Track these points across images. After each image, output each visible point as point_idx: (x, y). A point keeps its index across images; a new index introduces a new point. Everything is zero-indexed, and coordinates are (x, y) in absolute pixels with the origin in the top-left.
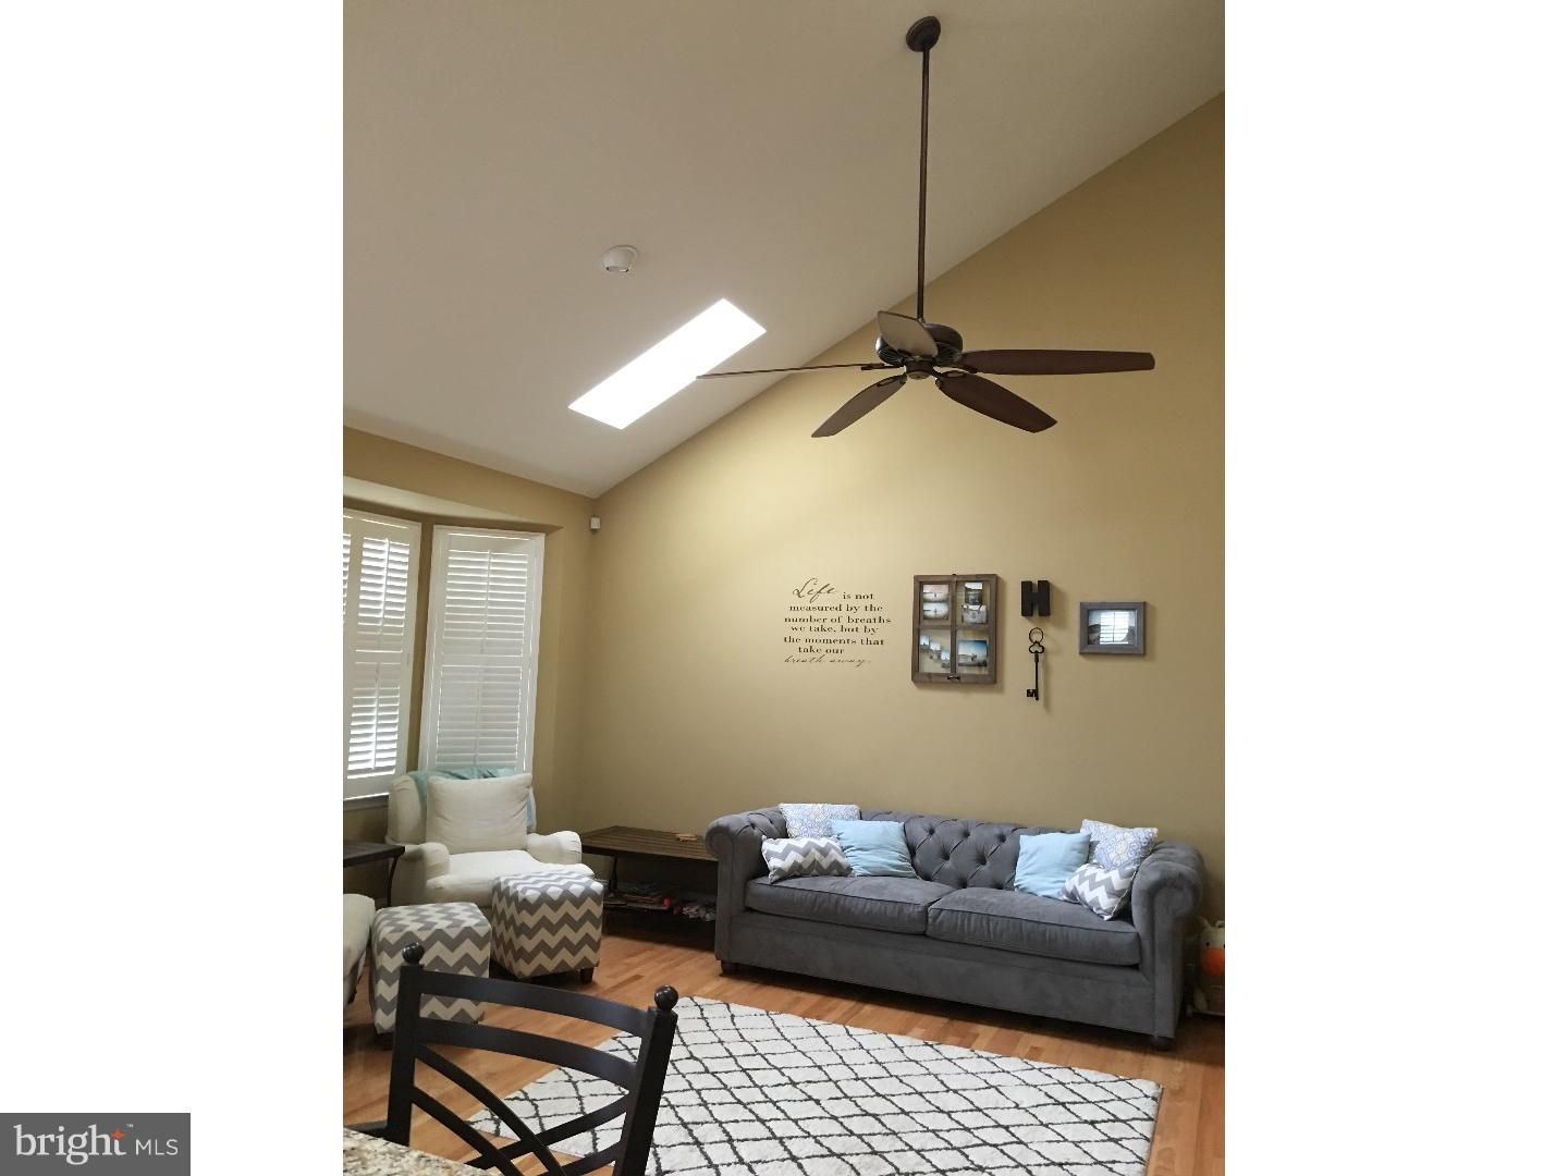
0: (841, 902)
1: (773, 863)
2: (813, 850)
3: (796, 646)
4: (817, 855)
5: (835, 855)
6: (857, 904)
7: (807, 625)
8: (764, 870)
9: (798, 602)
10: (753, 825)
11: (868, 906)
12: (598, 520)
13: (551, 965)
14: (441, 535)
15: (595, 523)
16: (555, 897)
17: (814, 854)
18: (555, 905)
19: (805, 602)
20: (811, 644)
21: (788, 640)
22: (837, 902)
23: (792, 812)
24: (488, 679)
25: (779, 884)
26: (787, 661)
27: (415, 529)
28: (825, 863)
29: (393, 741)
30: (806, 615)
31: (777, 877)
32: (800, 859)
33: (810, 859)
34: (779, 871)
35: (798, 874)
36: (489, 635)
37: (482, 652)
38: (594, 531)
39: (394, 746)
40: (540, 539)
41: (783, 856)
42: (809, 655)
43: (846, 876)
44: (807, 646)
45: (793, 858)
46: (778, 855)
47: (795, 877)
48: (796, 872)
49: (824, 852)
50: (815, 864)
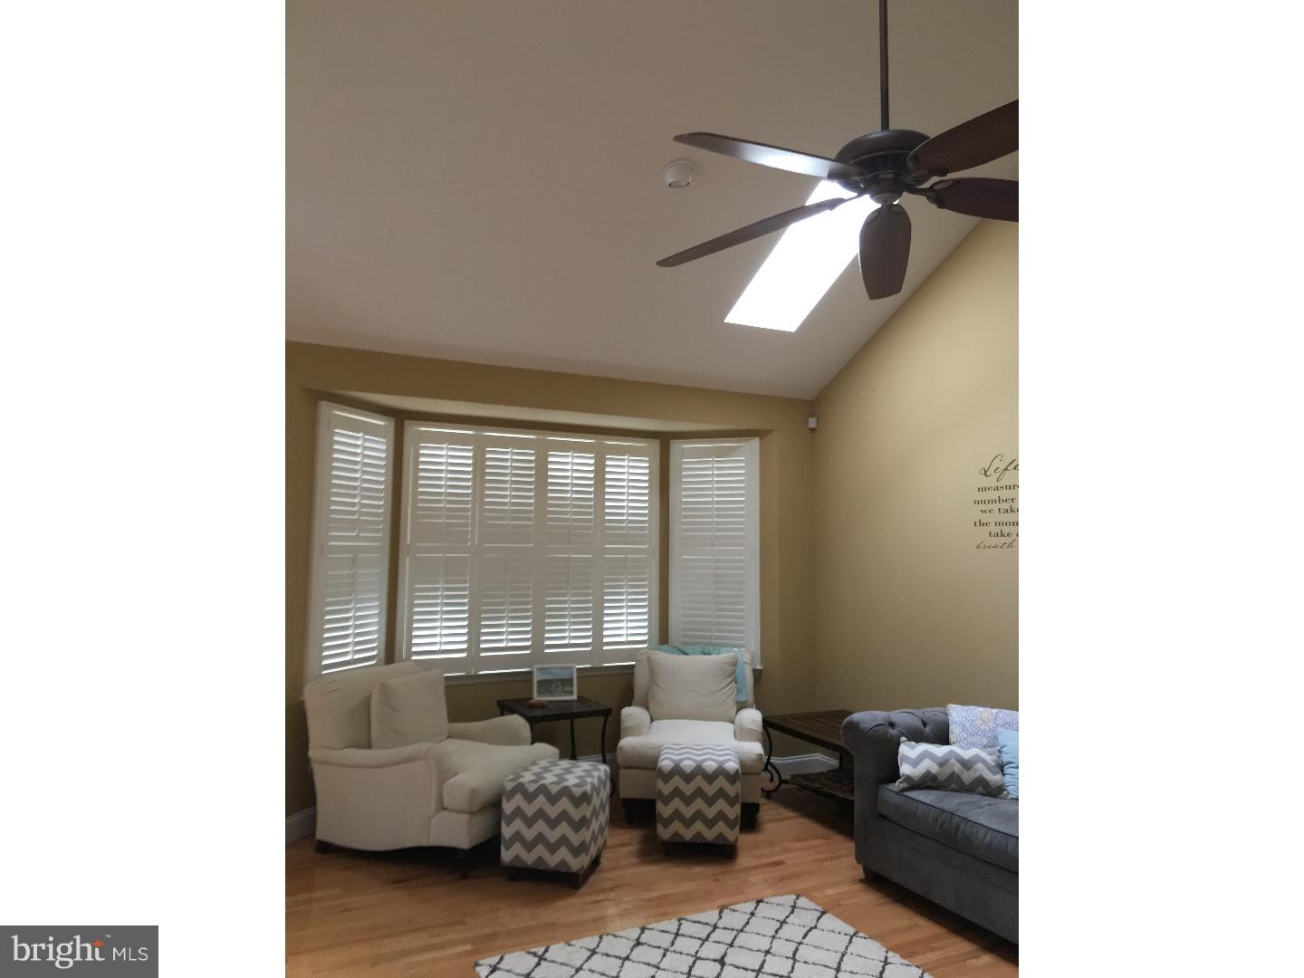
0: (962, 826)
1: (905, 769)
2: (953, 761)
3: (986, 530)
4: (957, 768)
5: (981, 770)
6: (978, 832)
7: (995, 507)
8: (894, 774)
9: (986, 482)
10: (892, 725)
11: (988, 837)
12: (815, 419)
13: (688, 834)
14: (678, 447)
15: (812, 423)
16: (688, 770)
17: (952, 765)
18: (688, 777)
19: (991, 481)
20: (1001, 528)
21: (978, 524)
22: (958, 828)
23: (958, 715)
24: (717, 568)
25: (906, 793)
26: (978, 547)
27: (655, 445)
28: (967, 777)
29: (644, 620)
30: (993, 495)
31: (905, 785)
32: (935, 769)
33: (947, 771)
34: (908, 778)
35: (933, 785)
36: (718, 530)
37: (712, 545)
38: (813, 430)
39: (646, 624)
40: (755, 443)
41: (915, 763)
42: (1000, 540)
43: (995, 796)
44: (997, 529)
45: (927, 766)
46: (915, 758)
47: (929, 788)
48: (928, 782)
49: (967, 765)
50: (953, 777)
